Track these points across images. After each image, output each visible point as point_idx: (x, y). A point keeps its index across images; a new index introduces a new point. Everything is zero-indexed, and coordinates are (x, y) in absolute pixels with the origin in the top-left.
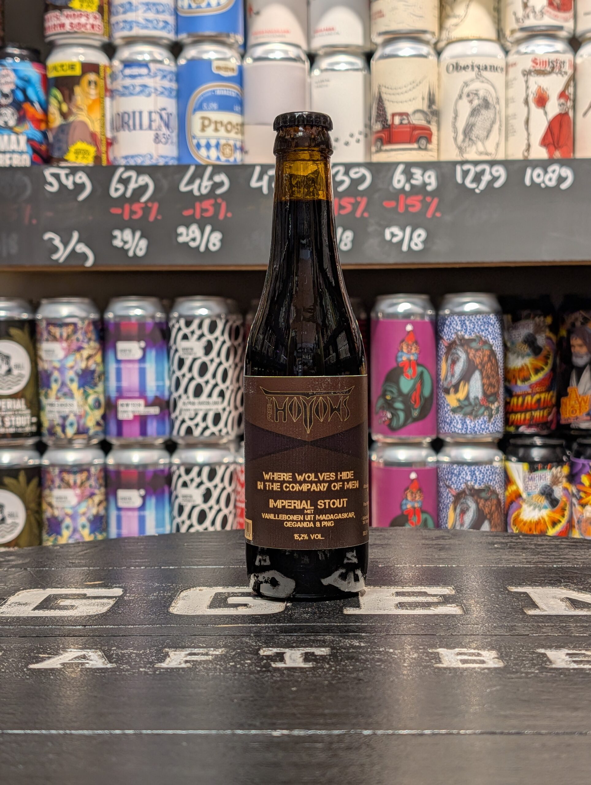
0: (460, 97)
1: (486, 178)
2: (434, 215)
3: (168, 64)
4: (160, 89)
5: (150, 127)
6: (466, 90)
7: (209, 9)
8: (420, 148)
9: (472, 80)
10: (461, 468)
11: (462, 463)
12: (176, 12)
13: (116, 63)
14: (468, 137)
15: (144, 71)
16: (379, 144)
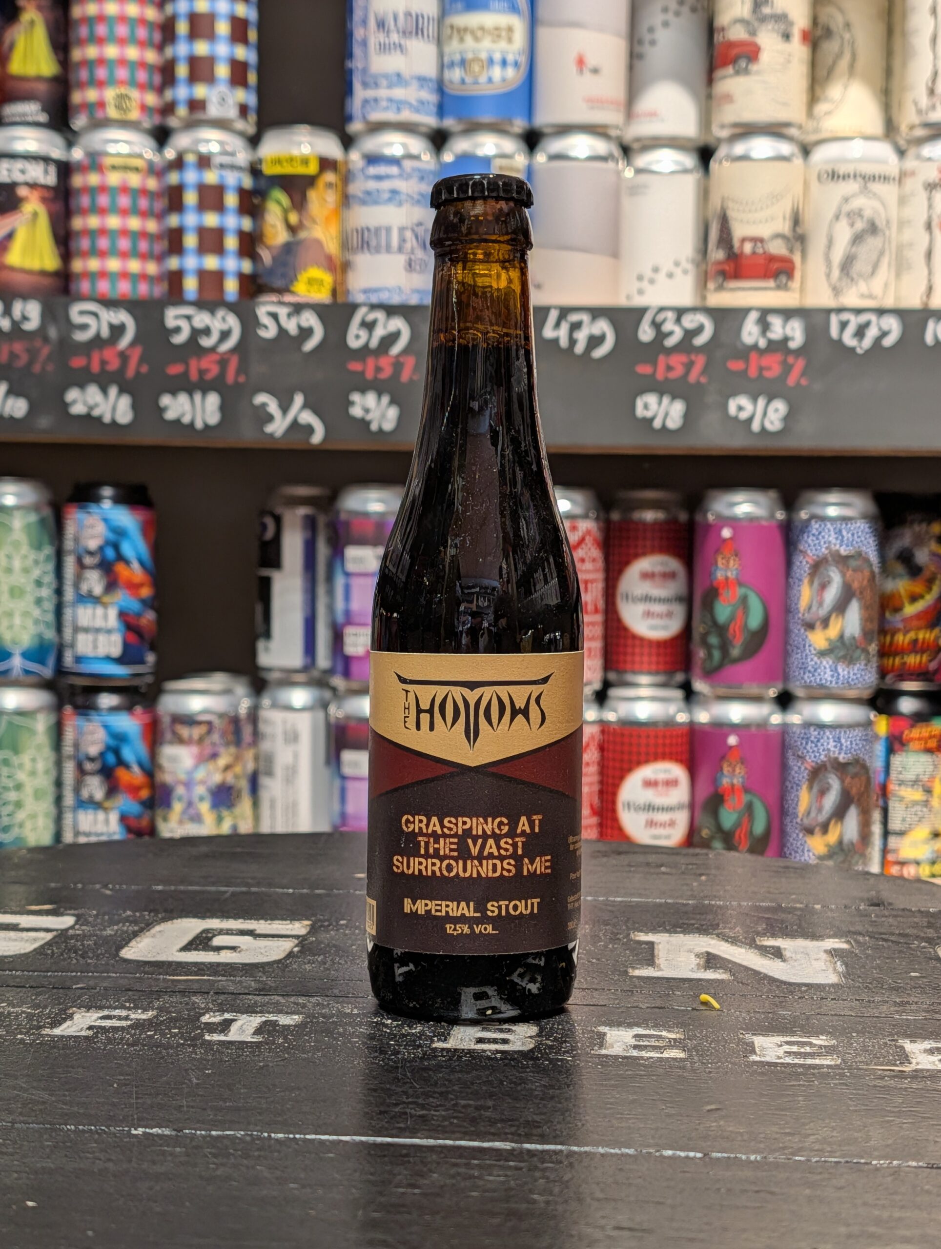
0: (837, 217)
1: (872, 333)
2: (798, 384)
3: (427, 158)
4: (416, 197)
5: (400, 250)
6: (846, 208)
7: (490, 86)
8: (779, 287)
9: (854, 195)
10: (822, 733)
11: (821, 726)
12: (440, 87)
13: (355, 156)
14: (845, 272)
15: (394, 170)
16: (720, 280)
